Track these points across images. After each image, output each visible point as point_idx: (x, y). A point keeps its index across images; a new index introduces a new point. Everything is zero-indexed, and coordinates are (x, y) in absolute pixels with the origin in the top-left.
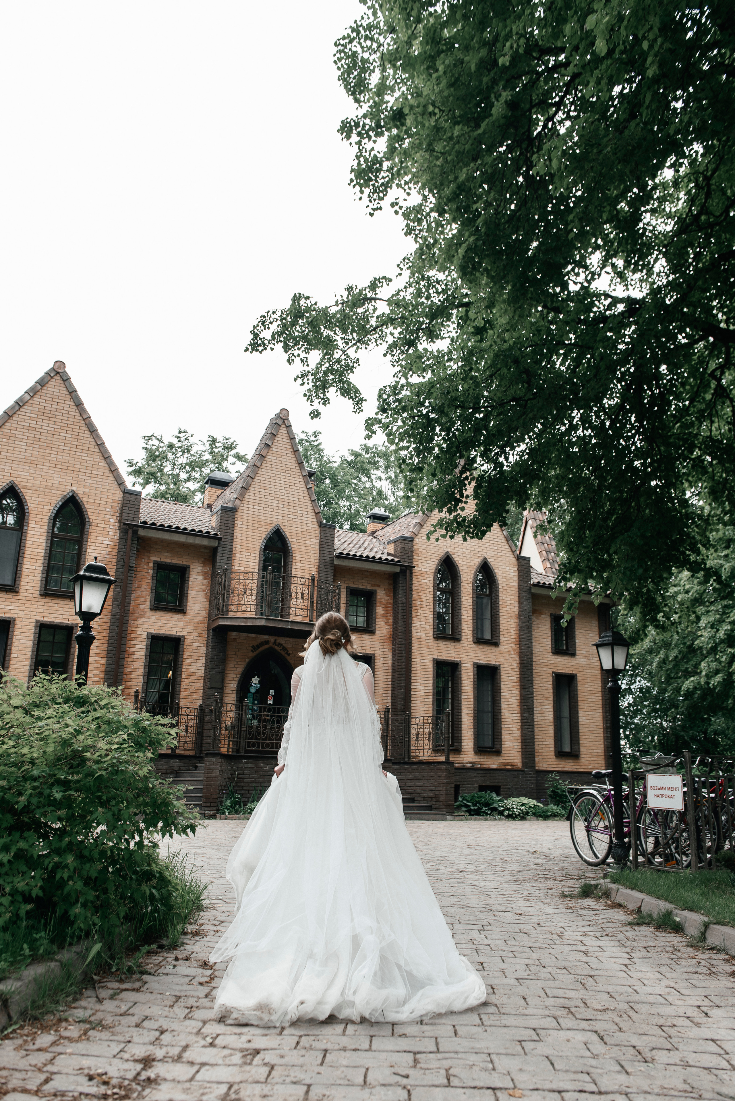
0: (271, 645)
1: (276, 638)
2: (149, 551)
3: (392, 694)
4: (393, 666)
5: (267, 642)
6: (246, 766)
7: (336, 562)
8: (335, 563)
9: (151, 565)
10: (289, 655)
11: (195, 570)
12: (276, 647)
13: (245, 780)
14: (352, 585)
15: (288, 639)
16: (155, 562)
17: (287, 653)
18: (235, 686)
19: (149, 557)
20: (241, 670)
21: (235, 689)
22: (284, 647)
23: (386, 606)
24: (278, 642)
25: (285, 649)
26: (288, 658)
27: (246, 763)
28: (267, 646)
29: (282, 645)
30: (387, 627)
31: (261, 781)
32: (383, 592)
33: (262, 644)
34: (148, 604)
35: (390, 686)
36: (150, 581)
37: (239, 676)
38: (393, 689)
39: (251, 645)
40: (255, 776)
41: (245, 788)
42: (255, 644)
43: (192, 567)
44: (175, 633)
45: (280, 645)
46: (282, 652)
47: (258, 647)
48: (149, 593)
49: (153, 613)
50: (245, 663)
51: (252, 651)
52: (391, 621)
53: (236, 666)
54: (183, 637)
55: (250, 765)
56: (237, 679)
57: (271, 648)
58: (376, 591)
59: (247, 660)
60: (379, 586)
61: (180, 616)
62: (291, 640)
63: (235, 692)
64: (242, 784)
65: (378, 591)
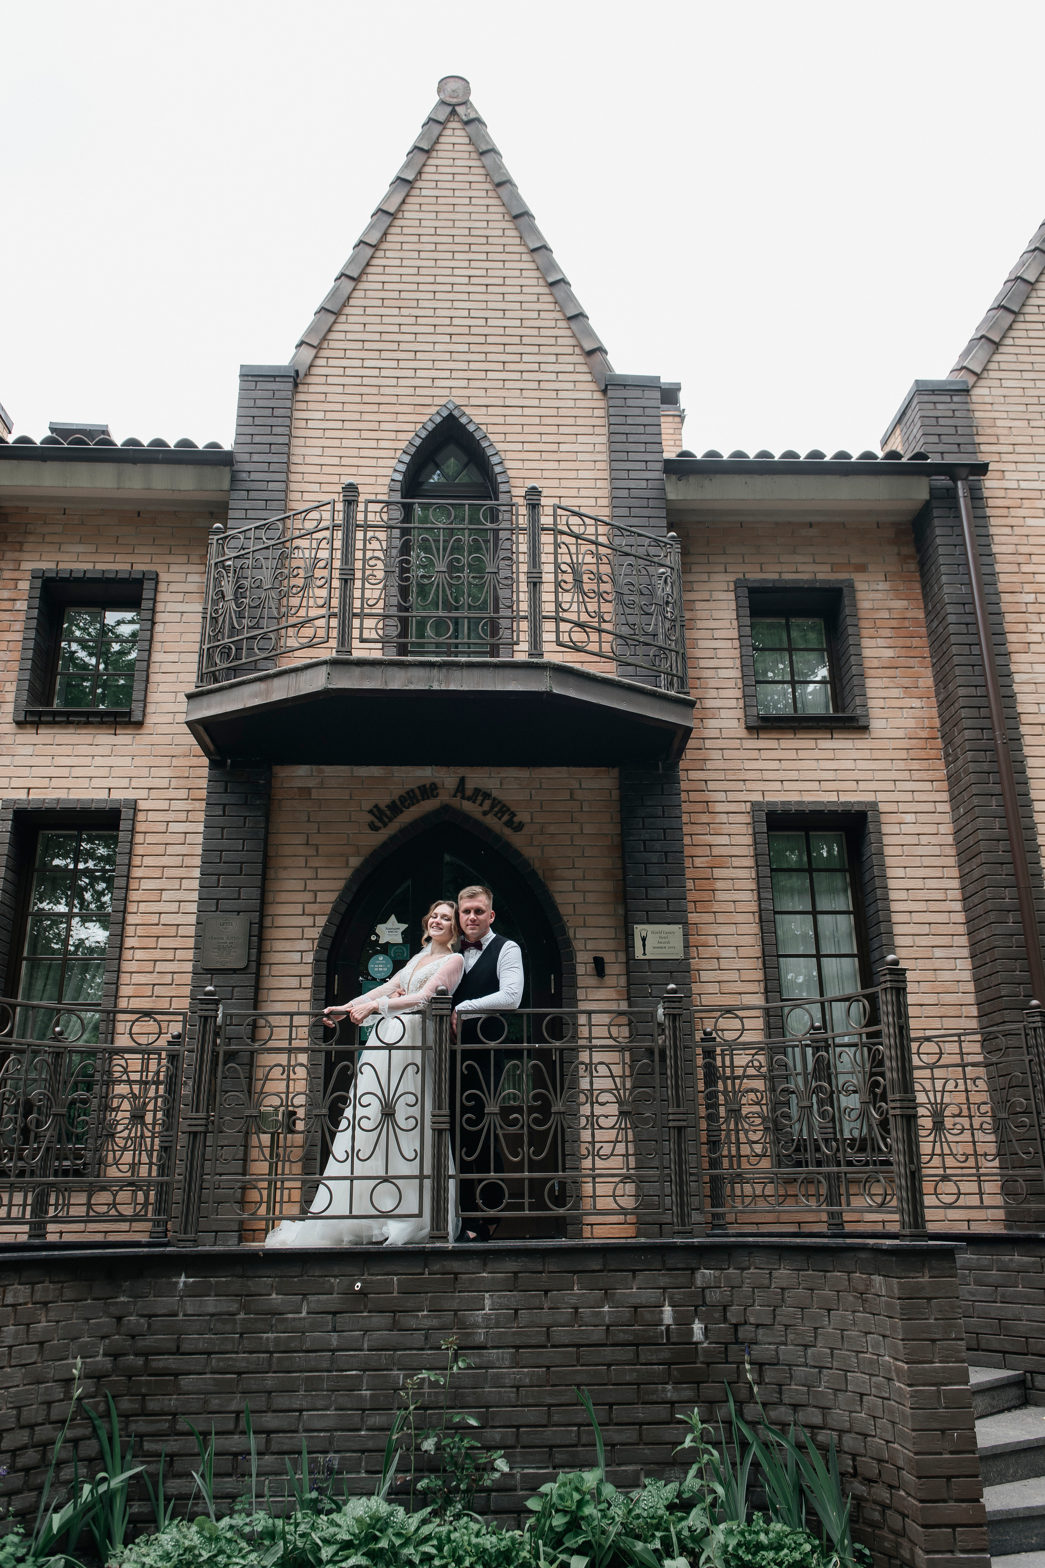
0: (444, 798)
1: (462, 771)
2: (20, 547)
3: (972, 945)
4: (958, 843)
5: (429, 791)
6: (191, 1305)
7: (676, 492)
8: (671, 496)
9: (24, 585)
10: (519, 828)
11: (173, 587)
12: (467, 806)
13: (185, 1381)
14: (755, 575)
15: (512, 773)
16: (36, 575)
17: (509, 824)
18: (310, 958)
19: (19, 562)
20: (333, 897)
21: (308, 970)
22: (495, 802)
23: (900, 630)
24: (470, 785)
25: (501, 809)
26: (517, 840)
27: (192, 1292)
28: (428, 805)
29: (487, 795)
30: (916, 703)
31: (270, 1380)
32: (882, 586)
33: (410, 798)
34: (10, 708)
35: (961, 918)
36: (19, 636)
37: (322, 921)
38: (973, 926)
39: (367, 806)
40: (241, 1359)
41: (183, 1424)
42: (384, 801)
43: (163, 577)
44: (103, 795)
45: (480, 794)
46: (492, 821)
47: (395, 809)
48: (13, 676)
49: (29, 737)
50: (347, 873)
51: (373, 827)
52: (927, 681)
53: (311, 885)
54: (133, 805)
55: (211, 1304)
56: (315, 933)
57: (445, 808)
58: (851, 585)
59: (355, 862)
60: (862, 568)
61: (123, 739)
62: (523, 773)
63: (308, 982)
64: (172, 1402)
65: (859, 586)
